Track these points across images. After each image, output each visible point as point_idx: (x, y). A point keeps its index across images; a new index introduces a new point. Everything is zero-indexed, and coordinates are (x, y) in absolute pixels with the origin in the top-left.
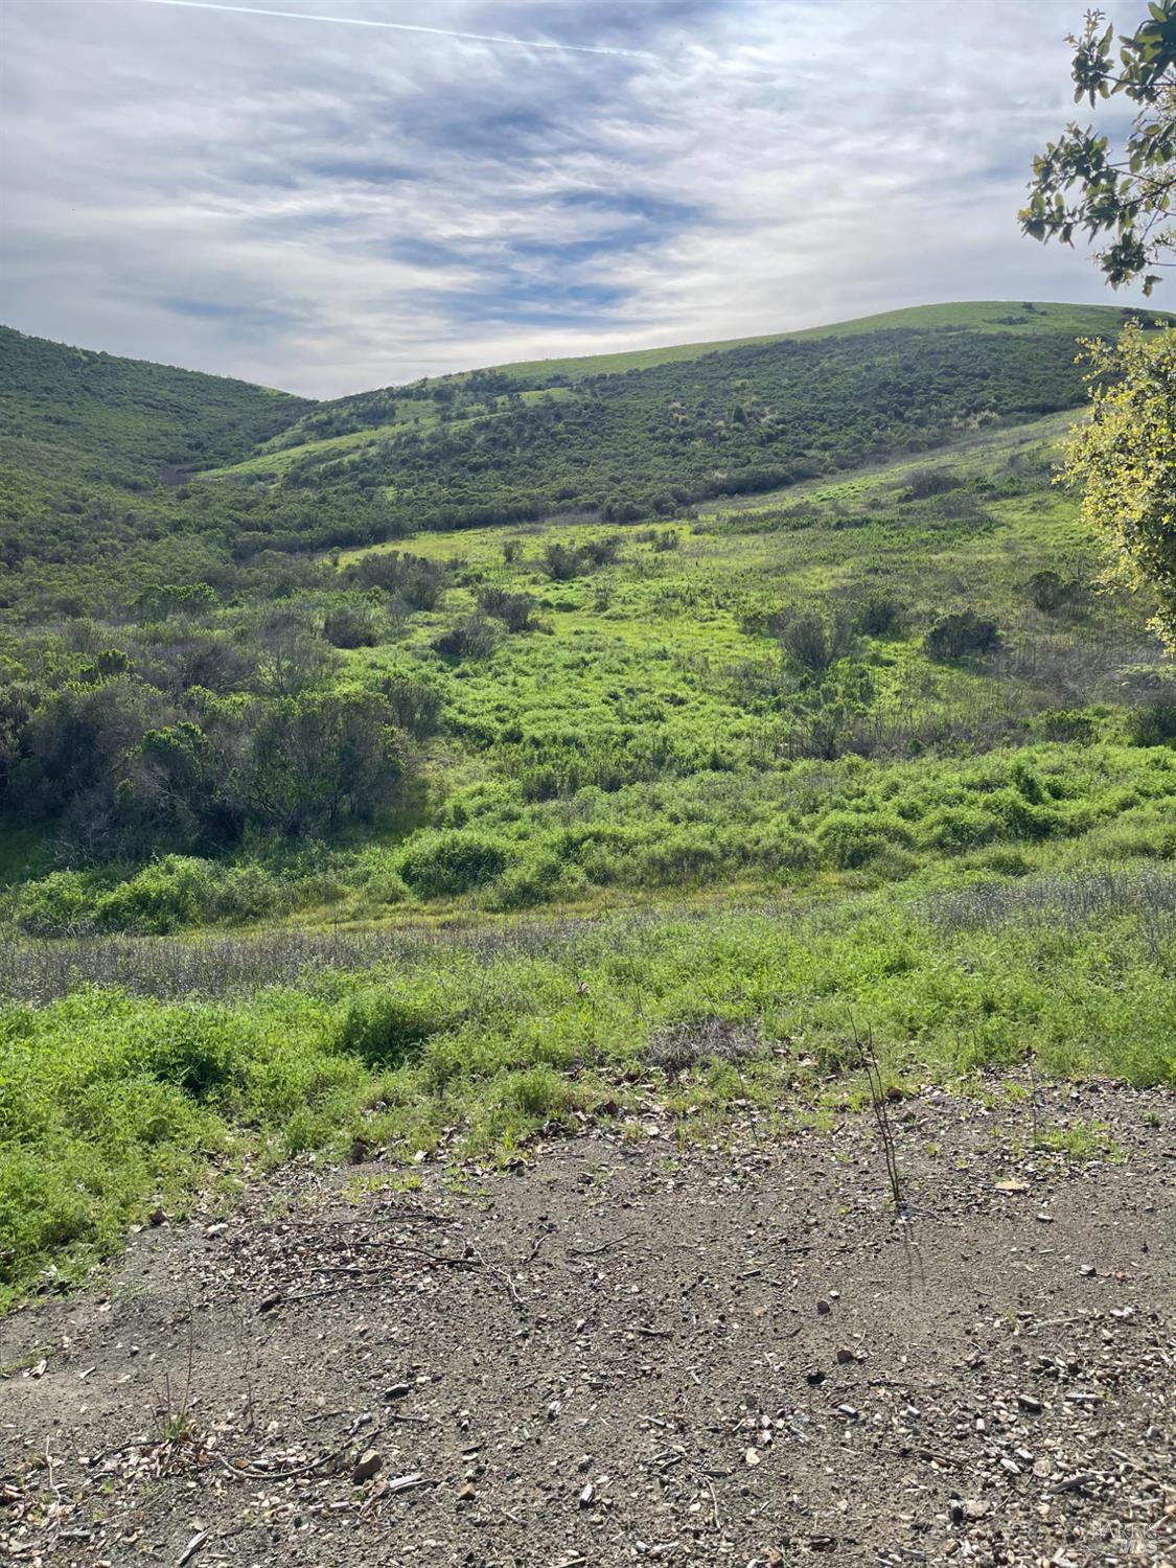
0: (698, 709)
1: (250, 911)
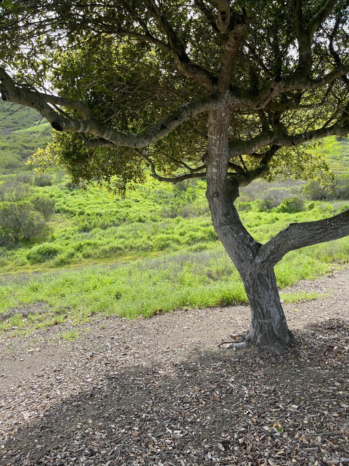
0: (142, 203)
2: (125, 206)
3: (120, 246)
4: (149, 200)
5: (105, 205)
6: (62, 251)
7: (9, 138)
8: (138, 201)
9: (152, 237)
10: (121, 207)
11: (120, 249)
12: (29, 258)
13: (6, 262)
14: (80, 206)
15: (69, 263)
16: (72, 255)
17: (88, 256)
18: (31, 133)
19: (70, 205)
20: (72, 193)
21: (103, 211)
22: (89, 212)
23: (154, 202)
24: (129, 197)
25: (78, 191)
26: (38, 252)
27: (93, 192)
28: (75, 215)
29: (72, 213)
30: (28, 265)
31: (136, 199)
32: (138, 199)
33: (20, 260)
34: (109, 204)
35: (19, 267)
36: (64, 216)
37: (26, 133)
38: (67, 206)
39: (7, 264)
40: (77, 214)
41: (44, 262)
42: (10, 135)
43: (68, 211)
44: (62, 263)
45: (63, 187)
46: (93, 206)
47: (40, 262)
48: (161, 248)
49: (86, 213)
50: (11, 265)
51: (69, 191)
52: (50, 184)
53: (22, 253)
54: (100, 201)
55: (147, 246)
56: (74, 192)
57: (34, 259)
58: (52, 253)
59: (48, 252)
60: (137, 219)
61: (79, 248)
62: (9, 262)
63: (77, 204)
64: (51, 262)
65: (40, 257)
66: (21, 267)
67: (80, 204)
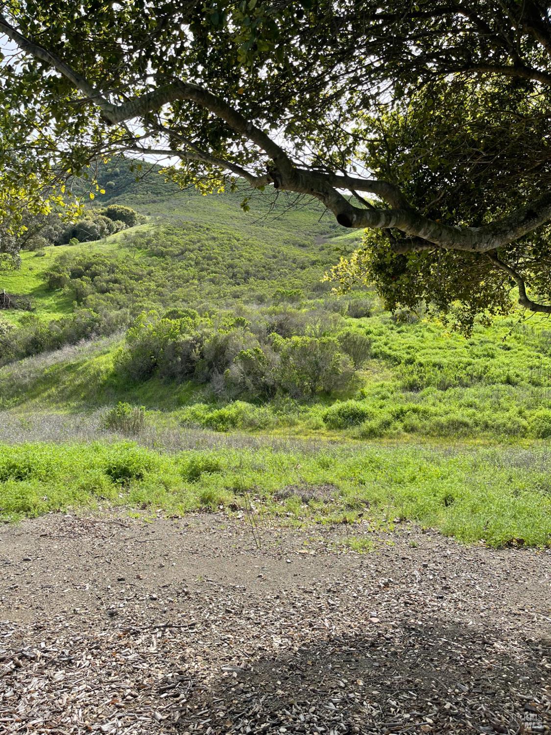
0: (516, 353)
1: (259, 427)
2: (484, 356)
3: (467, 420)
4: (530, 348)
5: (449, 352)
6: (373, 416)
7: (322, 249)
8: (509, 349)
9: (527, 413)
10: (477, 356)
11: (466, 425)
12: (325, 420)
13: (296, 420)
14: (409, 351)
15: (381, 436)
16: (387, 424)
17: (411, 429)
18: (352, 241)
19: (394, 347)
20: (399, 329)
21: (445, 360)
22: (422, 360)
23: (538, 351)
24: (492, 340)
25: (409, 328)
26: (339, 413)
27: (433, 329)
28: (399, 363)
29: (396, 360)
30: (323, 430)
31: (506, 345)
32: (509, 345)
33: (314, 421)
34: (457, 350)
35: (312, 430)
36: (383, 363)
37: (346, 240)
38: (390, 348)
39: (297, 424)
40: (403, 361)
41: (346, 428)
42: (325, 245)
43: (390, 356)
44: (371, 434)
45: (387, 320)
46: (430, 351)
47: (340, 427)
48: (543, 433)
49: (417, 361)
50: (301, 426)
51: (394, 327)
52: (368, 315)
53: (318, 411)
54: (442, 344)
55: (516, 426)
56: (403, 327)
57: (333, 422)
58: (357, 417)
59: (352, 414)
60: (503, 378)
61: (399, 415)
62: (299, 422)
63: (404, 346)
64: (356, 431)
65: (340, 420)
66: (314, 431)
67: (409, 348)
